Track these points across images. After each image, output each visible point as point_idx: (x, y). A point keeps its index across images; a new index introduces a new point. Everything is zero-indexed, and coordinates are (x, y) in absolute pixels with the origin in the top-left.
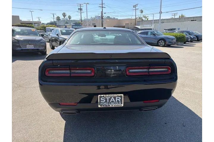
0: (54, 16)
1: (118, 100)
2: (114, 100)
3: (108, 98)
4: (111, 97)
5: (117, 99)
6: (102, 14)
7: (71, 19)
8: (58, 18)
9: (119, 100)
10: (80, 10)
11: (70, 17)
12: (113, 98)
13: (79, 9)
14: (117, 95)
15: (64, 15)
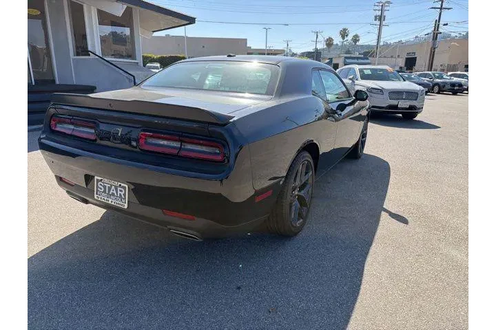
0: (317, 36)
1: (120, 194)
2: (115, 192)
3: (107, 186)
4: (111, 185)
5: (119, 192)
6: (437, 27)
7: (357, 44)
8: (329, 42)
9: (122, 193)
10: (380, 20)
11: (356, 39)
12: (113, 187)
13: (376, 17)
14: (119, 183)
15: (344, 34)
